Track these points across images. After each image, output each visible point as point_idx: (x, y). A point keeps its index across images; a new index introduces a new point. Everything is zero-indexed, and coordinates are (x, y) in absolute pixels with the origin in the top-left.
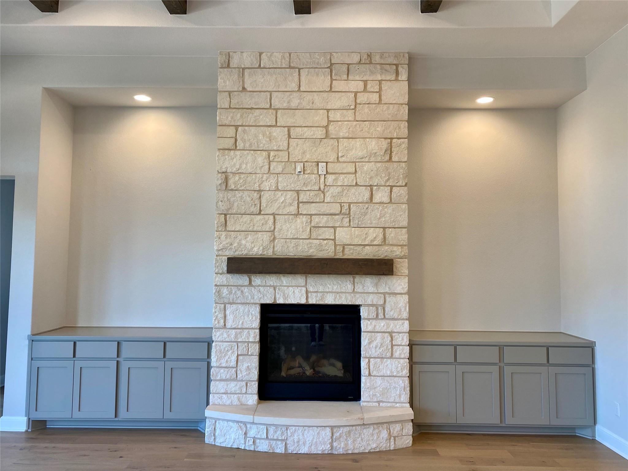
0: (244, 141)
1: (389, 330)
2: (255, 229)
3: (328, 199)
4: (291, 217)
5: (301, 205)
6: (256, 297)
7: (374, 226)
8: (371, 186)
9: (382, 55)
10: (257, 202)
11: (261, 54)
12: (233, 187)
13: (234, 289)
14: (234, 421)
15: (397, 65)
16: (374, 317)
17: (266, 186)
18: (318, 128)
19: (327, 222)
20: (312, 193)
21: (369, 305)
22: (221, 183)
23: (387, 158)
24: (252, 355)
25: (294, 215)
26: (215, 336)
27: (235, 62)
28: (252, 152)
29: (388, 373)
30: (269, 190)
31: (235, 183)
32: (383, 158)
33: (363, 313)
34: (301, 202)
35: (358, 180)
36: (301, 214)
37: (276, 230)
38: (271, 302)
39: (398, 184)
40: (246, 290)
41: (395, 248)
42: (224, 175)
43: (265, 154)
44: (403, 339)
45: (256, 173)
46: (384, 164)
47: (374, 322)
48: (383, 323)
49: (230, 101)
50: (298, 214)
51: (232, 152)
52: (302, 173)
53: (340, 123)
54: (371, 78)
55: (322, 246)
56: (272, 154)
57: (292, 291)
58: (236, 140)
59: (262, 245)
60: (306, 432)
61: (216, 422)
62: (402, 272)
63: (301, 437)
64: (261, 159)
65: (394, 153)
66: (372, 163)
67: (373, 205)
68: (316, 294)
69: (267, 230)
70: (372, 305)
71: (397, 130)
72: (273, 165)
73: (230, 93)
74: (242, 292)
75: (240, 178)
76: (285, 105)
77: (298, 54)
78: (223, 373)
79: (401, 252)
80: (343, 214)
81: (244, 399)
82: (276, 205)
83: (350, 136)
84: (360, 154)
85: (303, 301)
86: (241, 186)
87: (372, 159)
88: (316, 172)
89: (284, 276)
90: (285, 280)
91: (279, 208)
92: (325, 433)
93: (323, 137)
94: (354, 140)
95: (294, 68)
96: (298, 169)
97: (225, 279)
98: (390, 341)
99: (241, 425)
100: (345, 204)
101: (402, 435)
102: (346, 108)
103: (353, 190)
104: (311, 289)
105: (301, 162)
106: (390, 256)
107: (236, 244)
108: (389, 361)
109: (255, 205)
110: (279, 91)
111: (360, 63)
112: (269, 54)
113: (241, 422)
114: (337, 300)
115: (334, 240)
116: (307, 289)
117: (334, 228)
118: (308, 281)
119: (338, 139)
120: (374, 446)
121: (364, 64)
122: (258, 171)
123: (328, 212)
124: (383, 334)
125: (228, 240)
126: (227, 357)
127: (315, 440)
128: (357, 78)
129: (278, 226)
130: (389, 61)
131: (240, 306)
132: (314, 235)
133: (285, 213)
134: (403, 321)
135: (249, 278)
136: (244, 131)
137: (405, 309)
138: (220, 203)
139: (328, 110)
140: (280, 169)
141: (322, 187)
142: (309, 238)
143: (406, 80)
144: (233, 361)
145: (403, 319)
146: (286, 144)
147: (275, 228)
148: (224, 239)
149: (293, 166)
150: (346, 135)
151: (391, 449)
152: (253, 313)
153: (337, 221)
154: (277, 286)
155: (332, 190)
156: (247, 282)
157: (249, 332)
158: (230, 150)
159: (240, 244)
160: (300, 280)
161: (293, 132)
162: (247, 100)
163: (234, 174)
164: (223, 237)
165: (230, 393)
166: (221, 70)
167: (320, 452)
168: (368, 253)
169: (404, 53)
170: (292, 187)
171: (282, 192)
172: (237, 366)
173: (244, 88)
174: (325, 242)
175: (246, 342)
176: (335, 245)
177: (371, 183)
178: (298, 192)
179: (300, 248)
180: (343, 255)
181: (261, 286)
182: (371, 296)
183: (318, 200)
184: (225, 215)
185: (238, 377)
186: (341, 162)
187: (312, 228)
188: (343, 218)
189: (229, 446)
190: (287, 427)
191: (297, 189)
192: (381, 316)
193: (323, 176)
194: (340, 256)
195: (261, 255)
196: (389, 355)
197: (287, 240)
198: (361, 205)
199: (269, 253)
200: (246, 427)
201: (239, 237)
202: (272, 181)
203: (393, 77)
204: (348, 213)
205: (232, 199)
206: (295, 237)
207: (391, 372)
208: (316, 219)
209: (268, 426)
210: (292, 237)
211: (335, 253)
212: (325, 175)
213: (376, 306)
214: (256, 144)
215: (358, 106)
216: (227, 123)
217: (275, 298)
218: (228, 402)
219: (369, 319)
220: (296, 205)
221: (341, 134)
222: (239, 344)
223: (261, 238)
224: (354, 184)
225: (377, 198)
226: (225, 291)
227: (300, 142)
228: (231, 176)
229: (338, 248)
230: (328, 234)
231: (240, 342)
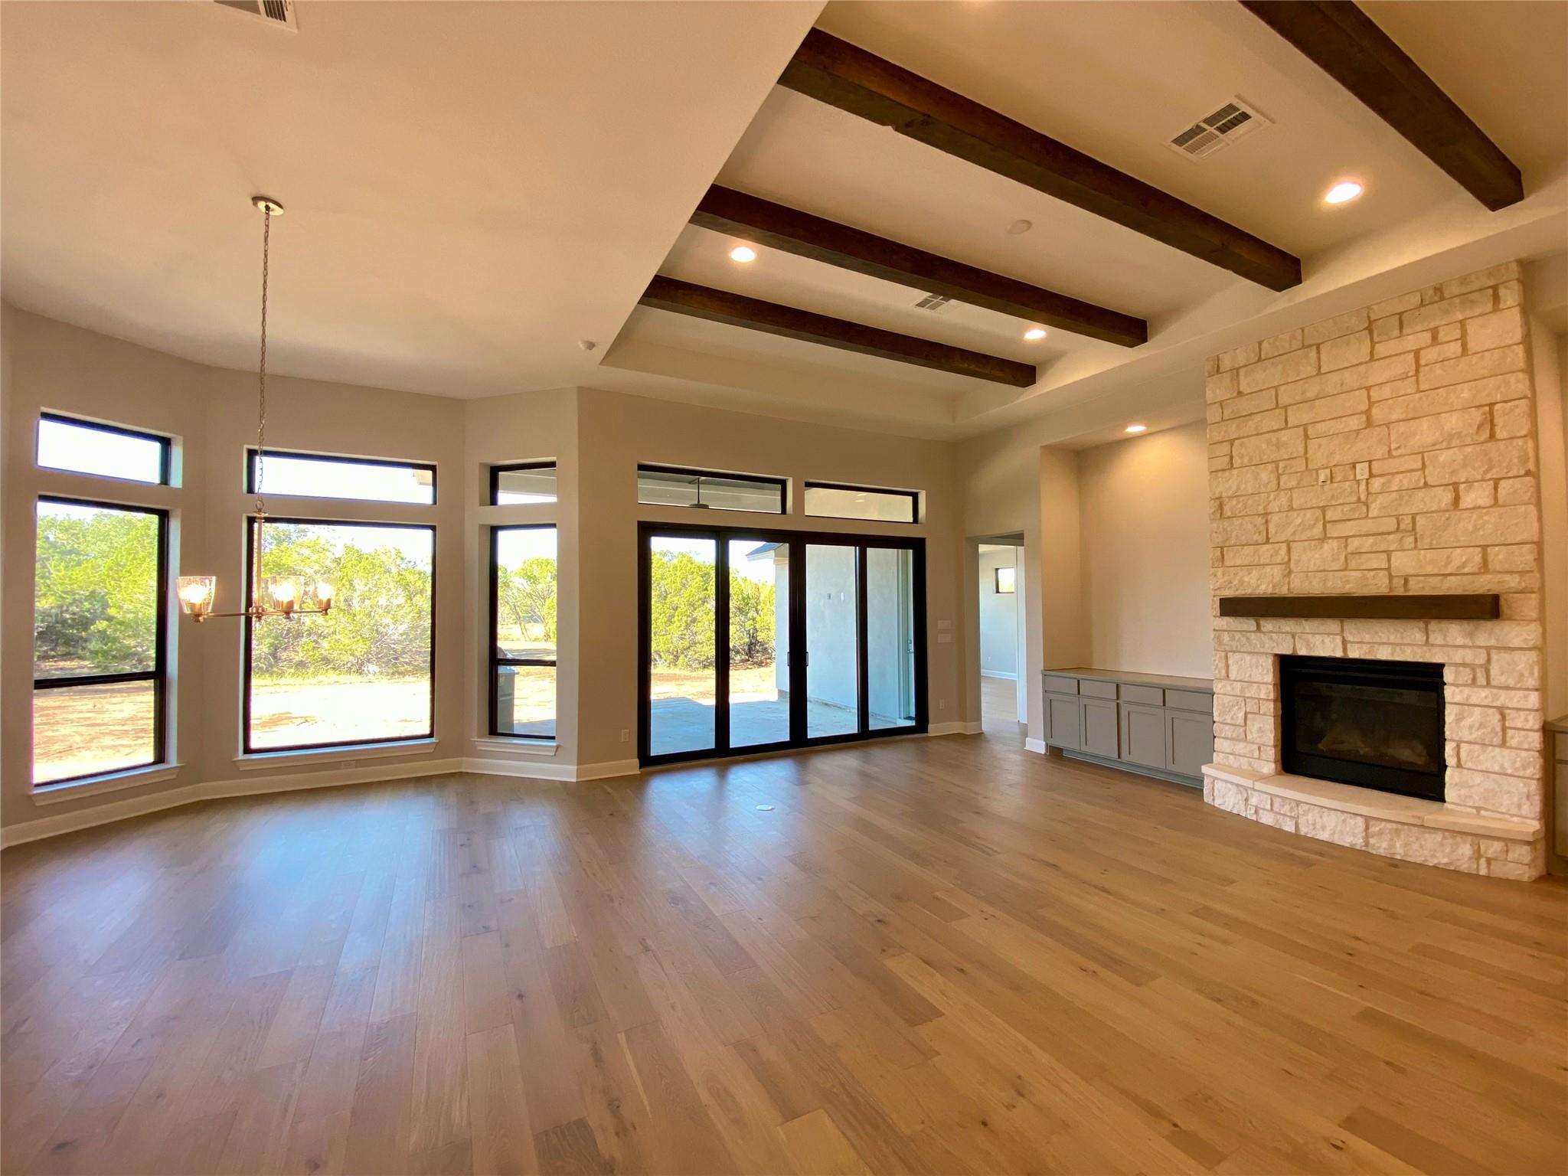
0: (1241, 456)
1: (1498, 704)
2: (1261, 562)
3: (1374, 512)
4: (1313, 543)
5: (1328, 526)
6: (1267, 645)
7: (1462, 544)
8: (1454, 484)
9: (1464, 280)
10: (1263, 529)
11: (1260, 344)
12: (1229, 514)
13: (1238, 636)
14: (1232, 783)
15: (1495, 288)
16: (1467, 681)
17: (1274, 506)
18: (1353, 417)
19: (1375, 544)
20: (1346, 508)
21: (1456, 665)
22: (1214, 512)
23: (1485, 435)
24: (1264, 715)
25: (1319, 539)
26: (1216, 687)
27: (1227, 363)
28: (1253, 468)
29: (1497, 768)
30: (1280, 512)
31: (1232, 509)
32: (1476, 437)
33: (1448, 675)
34: (1330, 522)
35: (1427, 478)
36: (1330, 538)
37: (1292, 561)
38: (1288, 653)
39: (1509, 475)
40: (1253, 636)
41: (1507, 577)
42: (1218, 501)
43: (1270, 467)
44: (1526, 720)
45: (1259, 493)
46: (1478, 448)
47: (1467, 691)
48: (1484, 693)
49: (1223, 413)
50: (1325, 538)
51: (1227, 473)
52: (1329, 482)
53: (1390, 401)
54: (1443, 323)
55: (1367, 578)
56: (1281, 464)
57: (1321, 640)
58: (1231, 458)
59: (1272, 581)
60: (1325, 814)
61: (1214, 781)
62: (1522, 614)
63: (1318, 820)
64: (1265, 475)
65: (1500, 426)
66: (1455, 449)
67: (1458, 513)
68: (1359, 645)
69: (1278, 562)
70: (1464, 665)
71: (1502, 389)
72: (1283, 479)
73: (1221, 403)
74: (1248, 638)
75: (1238, 502)
76: (1298, 398)
77: (1316, 325)
78: (1227, 731)
79: (1520, 582)
80: (1402, 531)
81: (1256, 764)
82: (1291, 530)
83: (1410, 416)
84: (1430, 440)
85: (1339, 654)
86: (1240, 512)
87: (1454, 443)
88: (1352, 477)
89: (1306, 620)
90: (1308, 625)
91: (1294, 533)
92: (1356, 823)
93: (1361, 428)
94: (1417, 420)
95: (1310, 346)
96: (1322, 479)
97: (1225, 623)
98: (1499, 721)
99: (1242, 789)
100: (1405, 517)
101: (1506, 860)
102: (1400, 377)
103: (1421, 494)
104: (1350, 638)
105: (1327, 468)
106: (1495, 589)
107: (1236, 582)
108: (1498, 750)
109: (1260, 532)
110: (1288, 383)
111: (1422, 304)
112: (1271, 340)
113: (1242, 786)
114: (1396, 654)
115: (1389, 569)
116: (1343, 638)
117: (1388, 553)
118: (1345, 627)
119: (1388, 425)
120: (1445, 860)
121: (1430, 304)
122: (1263, 489)
123: (1375, 531)
124: (1486, 709)
125: (1226, 578)
126: (1233, 713)
127: (1339, 828)
128: (1419, 328)
129: (1294, 556)
130: (1477, 285)
131: (1245, 655)
132: (1353, 564)
133: (1304, 538)
134: (1526, 692)
135: (1257, 623)
136: (1242, 445)
137: (1532, 674)
138: (1214, 534)
139: (1368, 389)
140: (1294, 483)
141: (1363, 497)
142: (1345, 569)
143: (1517, 306)
144: (1240, 718)
145: (1527, 689)
146: (1301, 449)
147: (1289, 560)
148: (1221, 576)
149: (1314, 475)
150: (1404, 416)
151: (1481, 874)
152: (1264, 664)
153: (1391, 543)
154: (1296, 633)
155: (1380, 499)
156: (1254, 627)
157: (1259, 687)
158: (1223, 470)
159: (1241, 582)
160: (1333, 625)
161: (1311, 432)
162: (1245, 406)
163: (1231, 498)
164: (1220, 573)
165: (1240, 756)
166: (1210, 378)
167: (1348, 845)
168: (1452, 586)
169: (1507, 263)
170: (1315, 502)
171: (1298, 512)
172: (1246, 724)
173: (1240, 393)
174: (1372, 573)
175: (1255, 698)
176: (1391, 577)
177: (1454, 480)
178: (1323, 509)
179: (1329, 584)
180: (1406, 591)
181: (1274, 633)
182: (1461, 652)
183: (1356, 516)
184: (1222, 548)
185: (1248, 738)
186: (1394, 457)
187: (1350, 555)
188: (1403, 537)
189: (1228, 810)
190: (1298, 803)
191: (1321, 504)
192: (1481, 680)
193: (1365, 481)
194: (1399, 591)
195: (1271, 594)
196: (1497, 740)
197: (1310, 574)
198: (1435, 515)
199: (1283, 591)
200: (1248, 794)
201: (1240, 574)
202: (1284, 500)
203: (1489, 306)
204: (1411, 529)
205: (1229, 529)
206: (1322, 569)
207: (1502, 767)
208: (1354, 544)
209: (1272, 796)
210: (1315, 569)
211: (1390, 588)
212: (1367, 479)
213: (1473, 668)
214: (1258, 456)
215: (1421, 369)
216: (1220, 439)
217: (1294, 648)
218: (1236, 765)
219: (1457, 686)
220: (1321, 526)
221: (1394, 417)
222: (1247, 700)
223: (1271, 573)
224: (1422, 483)
225: (1468, 499)
226: (1226, 637)
227: (1323, 441)
228: (1227, 500)
229: (1395, 581)
230: (1379, 562)
231: (1248, 697)
